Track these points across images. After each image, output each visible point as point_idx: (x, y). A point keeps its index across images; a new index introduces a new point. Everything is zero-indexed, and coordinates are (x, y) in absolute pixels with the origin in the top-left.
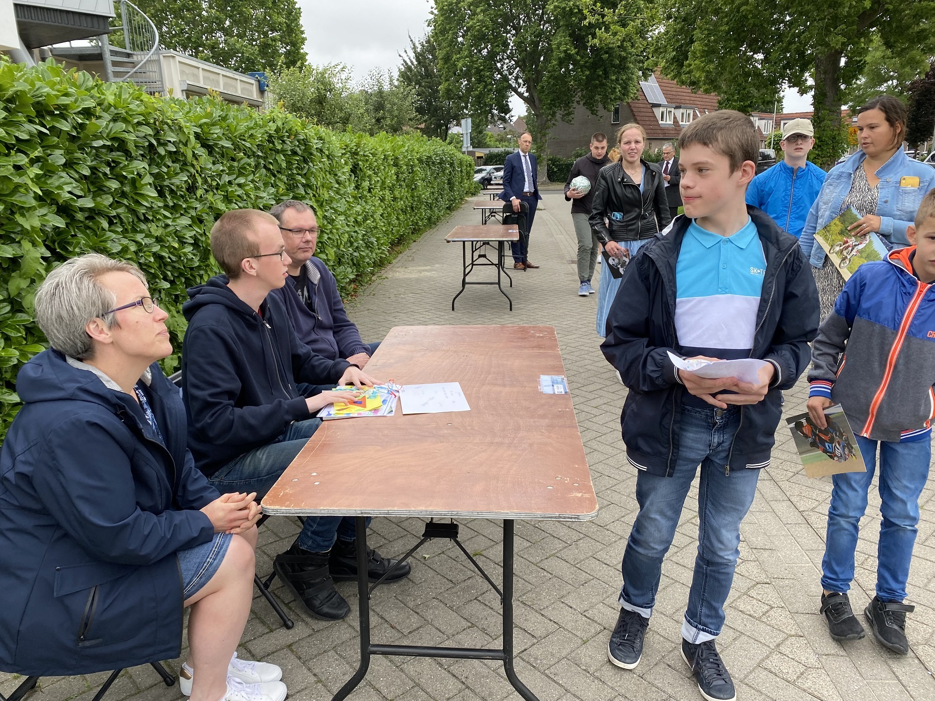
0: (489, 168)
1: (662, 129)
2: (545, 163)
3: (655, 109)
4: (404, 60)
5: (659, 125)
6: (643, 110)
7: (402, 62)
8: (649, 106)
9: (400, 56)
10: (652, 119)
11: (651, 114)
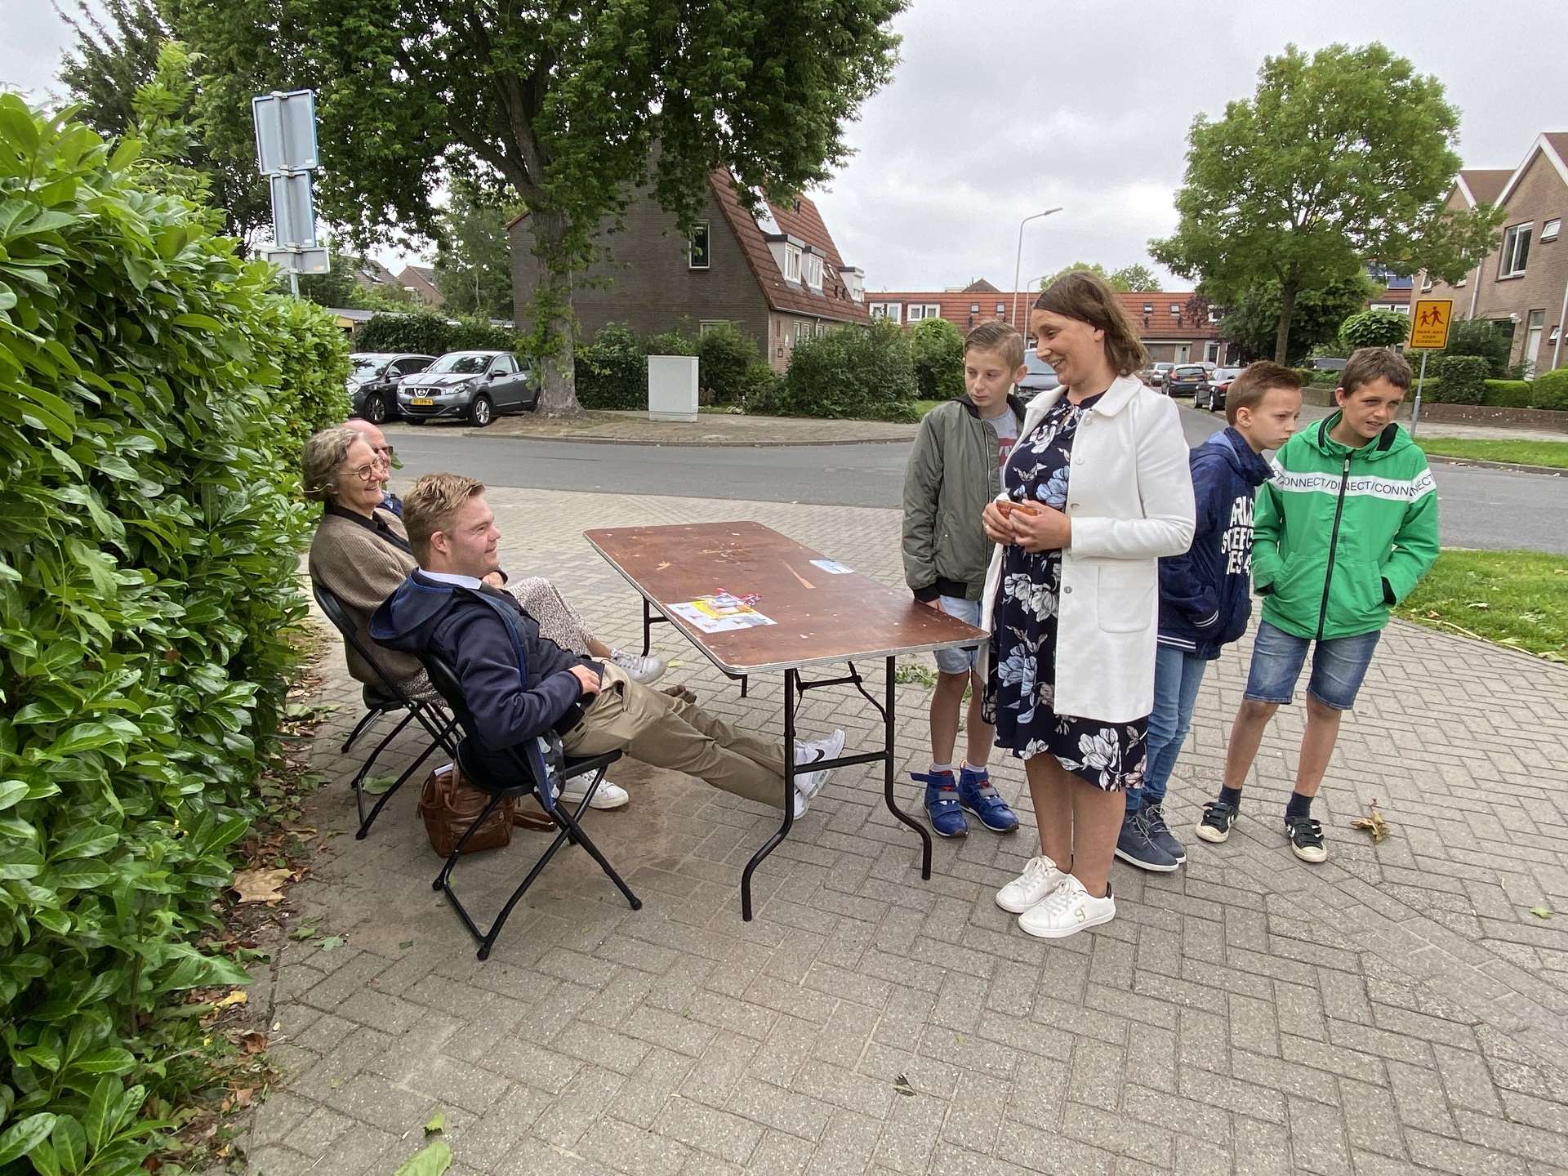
0: (381, 359)
1: (792, 293)
2: (568, 354)
3: (773, 247)
4: (83, 35)
5: (784, 282)
6: (756, 244)
7: (80, 42)
8: (761, 237)
9: (66, 19)
10: (773, 268)
11: (765, 255)
